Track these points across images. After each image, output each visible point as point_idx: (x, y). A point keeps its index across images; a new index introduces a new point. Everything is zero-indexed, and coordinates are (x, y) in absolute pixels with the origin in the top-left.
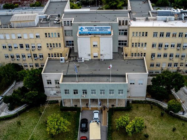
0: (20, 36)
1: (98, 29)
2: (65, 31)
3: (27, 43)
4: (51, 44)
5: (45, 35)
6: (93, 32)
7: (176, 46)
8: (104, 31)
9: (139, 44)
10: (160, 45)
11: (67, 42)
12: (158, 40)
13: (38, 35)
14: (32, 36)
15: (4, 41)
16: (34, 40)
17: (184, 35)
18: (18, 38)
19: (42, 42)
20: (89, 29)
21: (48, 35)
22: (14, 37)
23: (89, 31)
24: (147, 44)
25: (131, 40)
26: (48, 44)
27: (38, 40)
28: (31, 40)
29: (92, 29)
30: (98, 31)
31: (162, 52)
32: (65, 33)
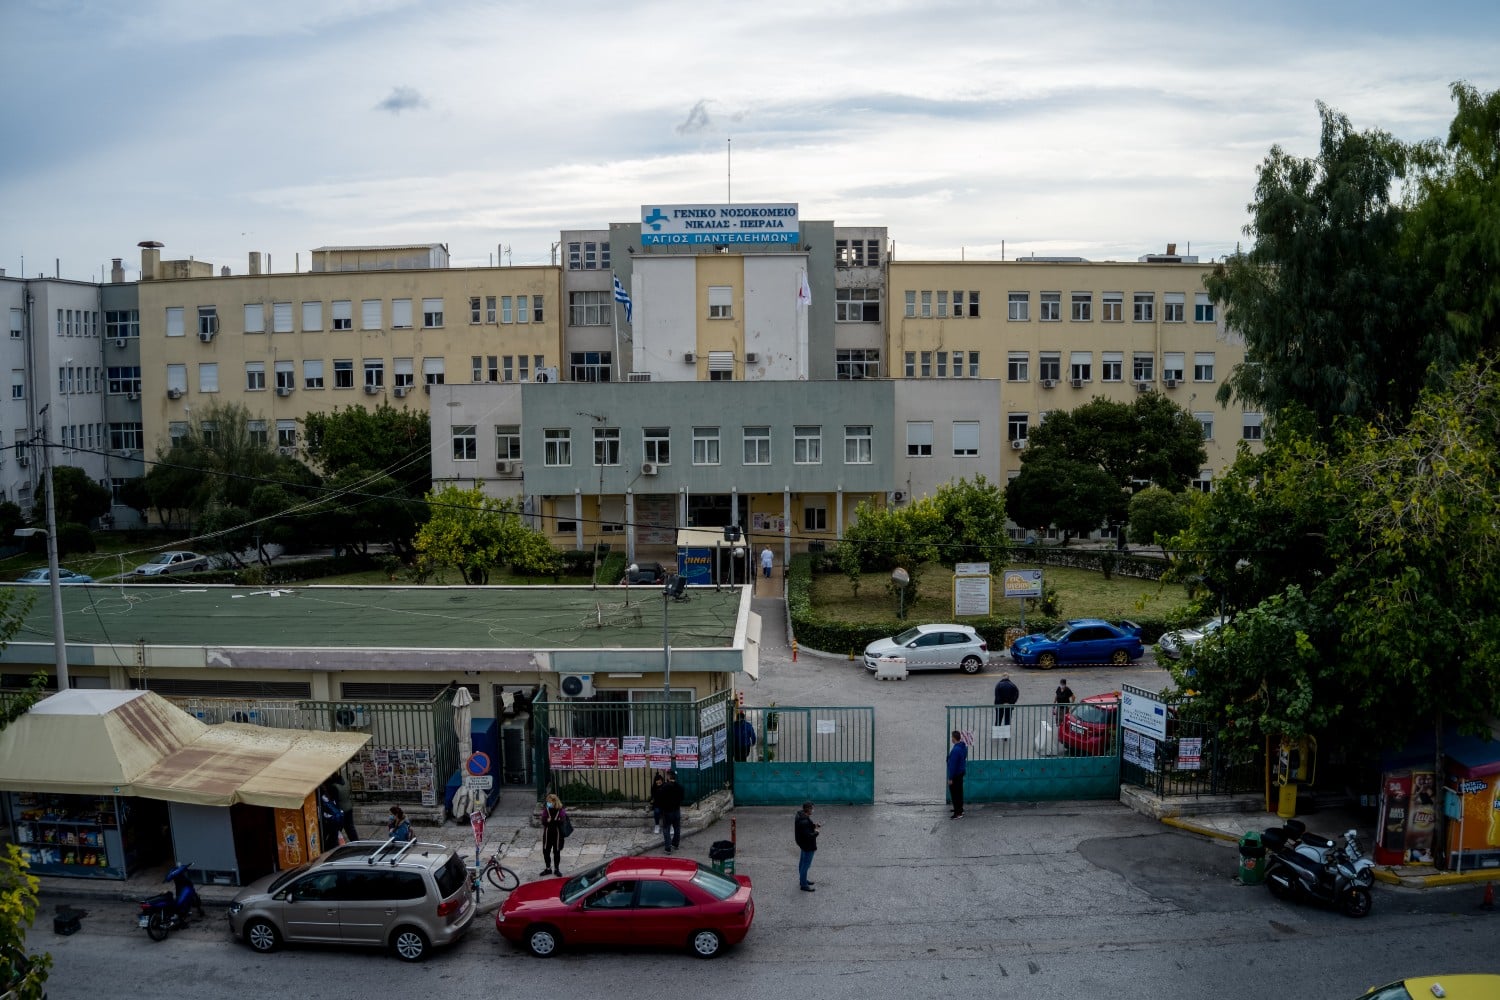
0: (342, 312)
1: (736, 220)
2: (572, 294)
3: (375, 351)
4: (492, 360)
5: (469, 312)
6: (710, 235)
7: (1127, 371)
8: (764, 229)
9: (942, 356)
10: (1049, 370)
11: (577, 358)
12: (1035, 338)
13: (433, 307)
14: (404, 315)
15: (260, 343)
16: (411, 333)
17: (1159, 312)
18: (332, 326)
19: (448, 347)
20: (692, 219)
21: (483, 311)
22: (313, 319)
23: (691, 231)
24: (981, 358)
25: (902, 338)
26: (477, 361)
27: (434, 339)
28: (398, 334)
29: (705, 220)
30: (738, 230)
31: (1063, 403)
32: (572, 309)
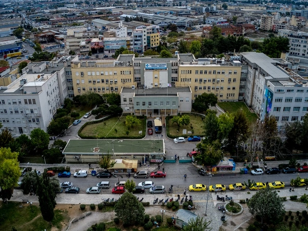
3: (107, 78)
5: (120, 73)
6: (155, 68)
7: (212, 81)
8: (162, 67)
9: (186, 79)
10: (201, 80)
12: (199, 76)
13: (115, 72)
14: (111, 73)
17: (217, 73)
18: (101, 75)
19: (118, 78)
20: (152, 66)
22: (98, 74)
24: (191, 79)
25: (180, 77)
26: (122, 79)
28: (110, 76)
30: (158, 67)
31: (202, 85)
32: (135, 71)
